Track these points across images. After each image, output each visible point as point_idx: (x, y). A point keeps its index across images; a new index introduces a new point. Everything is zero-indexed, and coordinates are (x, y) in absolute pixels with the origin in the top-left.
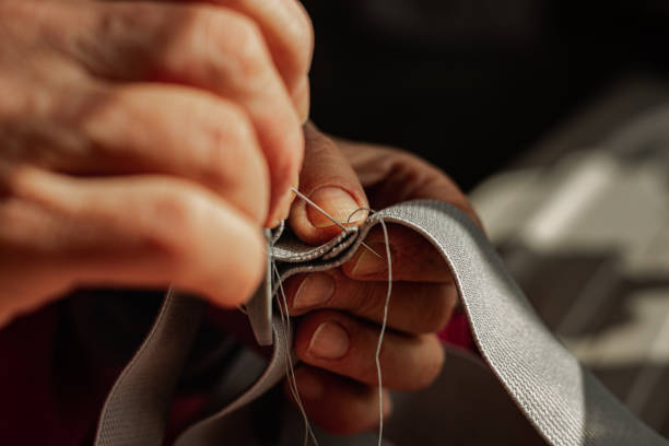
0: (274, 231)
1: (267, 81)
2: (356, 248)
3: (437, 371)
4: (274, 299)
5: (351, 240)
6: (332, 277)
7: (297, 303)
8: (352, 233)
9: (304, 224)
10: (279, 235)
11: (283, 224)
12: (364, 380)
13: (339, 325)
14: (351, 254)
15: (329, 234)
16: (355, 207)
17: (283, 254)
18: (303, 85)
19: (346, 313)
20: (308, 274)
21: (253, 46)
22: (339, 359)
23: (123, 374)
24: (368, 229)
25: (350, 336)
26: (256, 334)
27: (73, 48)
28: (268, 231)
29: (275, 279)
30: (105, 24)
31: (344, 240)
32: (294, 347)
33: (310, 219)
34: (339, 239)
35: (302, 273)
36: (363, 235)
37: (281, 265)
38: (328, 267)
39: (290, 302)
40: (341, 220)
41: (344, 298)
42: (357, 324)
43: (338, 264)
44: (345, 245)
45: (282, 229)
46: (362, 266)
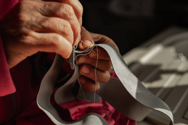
0: (75, 46)
1: (74, 17)
2: (91, 51)
3: (109, 79)
4: (75, 61)
5: (90, 49)
6: (87, 57)
7: (79, 62)
8: (90, 48)
9: (81, 46)
10: (76, 48)
11: (77, 45)
12: (93, 79)
13: (88, 67)
14: (90, 52)
15: (86, 48)
16: (91, 43)
17: (77, 52)
18: (81, 18)
19: (90, 65)
20: (82, 56)
21: (72, 11)
22: (88, 74)
23: (46, 75)
24: (93, 47)
25: (90, 70)
26: (71, 67)
27: (39, 10)
28: (74, 47)
29: (75, 56)
30: (45, 6)
31: (89, 49)
32: (79, 71)
33: (82, 45)
34: (88, 49)
35: (81, 55)
36: (93, 48)
37: (76, 54)
38: (85, 54)
39: (78, 61)
40: (88, 46)
41: (89, 62)
42: (91, 67)
43: (87, 54)
44: (89, 50)
45: (77, 47)
46: (92, 55)
